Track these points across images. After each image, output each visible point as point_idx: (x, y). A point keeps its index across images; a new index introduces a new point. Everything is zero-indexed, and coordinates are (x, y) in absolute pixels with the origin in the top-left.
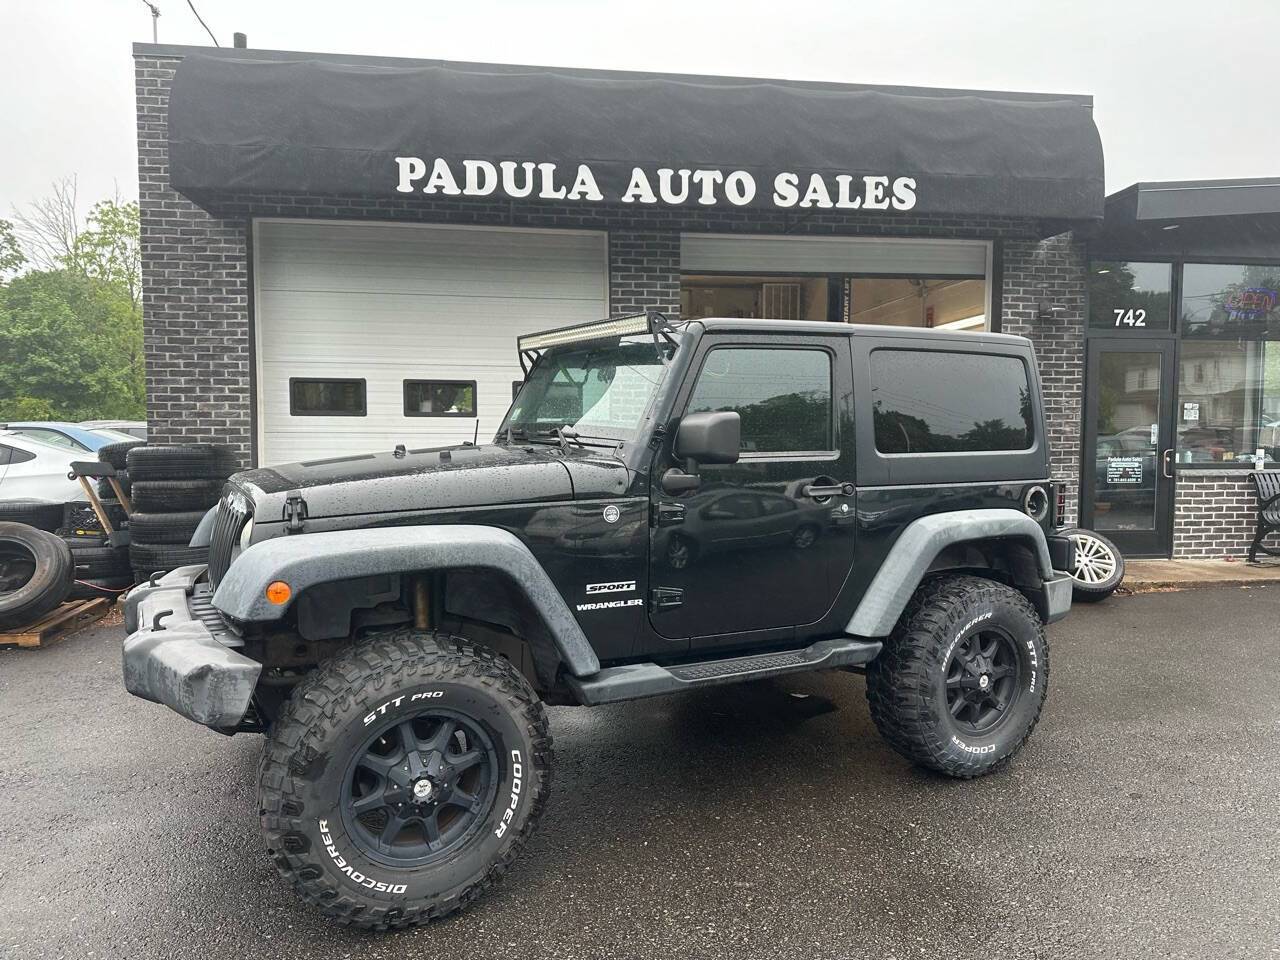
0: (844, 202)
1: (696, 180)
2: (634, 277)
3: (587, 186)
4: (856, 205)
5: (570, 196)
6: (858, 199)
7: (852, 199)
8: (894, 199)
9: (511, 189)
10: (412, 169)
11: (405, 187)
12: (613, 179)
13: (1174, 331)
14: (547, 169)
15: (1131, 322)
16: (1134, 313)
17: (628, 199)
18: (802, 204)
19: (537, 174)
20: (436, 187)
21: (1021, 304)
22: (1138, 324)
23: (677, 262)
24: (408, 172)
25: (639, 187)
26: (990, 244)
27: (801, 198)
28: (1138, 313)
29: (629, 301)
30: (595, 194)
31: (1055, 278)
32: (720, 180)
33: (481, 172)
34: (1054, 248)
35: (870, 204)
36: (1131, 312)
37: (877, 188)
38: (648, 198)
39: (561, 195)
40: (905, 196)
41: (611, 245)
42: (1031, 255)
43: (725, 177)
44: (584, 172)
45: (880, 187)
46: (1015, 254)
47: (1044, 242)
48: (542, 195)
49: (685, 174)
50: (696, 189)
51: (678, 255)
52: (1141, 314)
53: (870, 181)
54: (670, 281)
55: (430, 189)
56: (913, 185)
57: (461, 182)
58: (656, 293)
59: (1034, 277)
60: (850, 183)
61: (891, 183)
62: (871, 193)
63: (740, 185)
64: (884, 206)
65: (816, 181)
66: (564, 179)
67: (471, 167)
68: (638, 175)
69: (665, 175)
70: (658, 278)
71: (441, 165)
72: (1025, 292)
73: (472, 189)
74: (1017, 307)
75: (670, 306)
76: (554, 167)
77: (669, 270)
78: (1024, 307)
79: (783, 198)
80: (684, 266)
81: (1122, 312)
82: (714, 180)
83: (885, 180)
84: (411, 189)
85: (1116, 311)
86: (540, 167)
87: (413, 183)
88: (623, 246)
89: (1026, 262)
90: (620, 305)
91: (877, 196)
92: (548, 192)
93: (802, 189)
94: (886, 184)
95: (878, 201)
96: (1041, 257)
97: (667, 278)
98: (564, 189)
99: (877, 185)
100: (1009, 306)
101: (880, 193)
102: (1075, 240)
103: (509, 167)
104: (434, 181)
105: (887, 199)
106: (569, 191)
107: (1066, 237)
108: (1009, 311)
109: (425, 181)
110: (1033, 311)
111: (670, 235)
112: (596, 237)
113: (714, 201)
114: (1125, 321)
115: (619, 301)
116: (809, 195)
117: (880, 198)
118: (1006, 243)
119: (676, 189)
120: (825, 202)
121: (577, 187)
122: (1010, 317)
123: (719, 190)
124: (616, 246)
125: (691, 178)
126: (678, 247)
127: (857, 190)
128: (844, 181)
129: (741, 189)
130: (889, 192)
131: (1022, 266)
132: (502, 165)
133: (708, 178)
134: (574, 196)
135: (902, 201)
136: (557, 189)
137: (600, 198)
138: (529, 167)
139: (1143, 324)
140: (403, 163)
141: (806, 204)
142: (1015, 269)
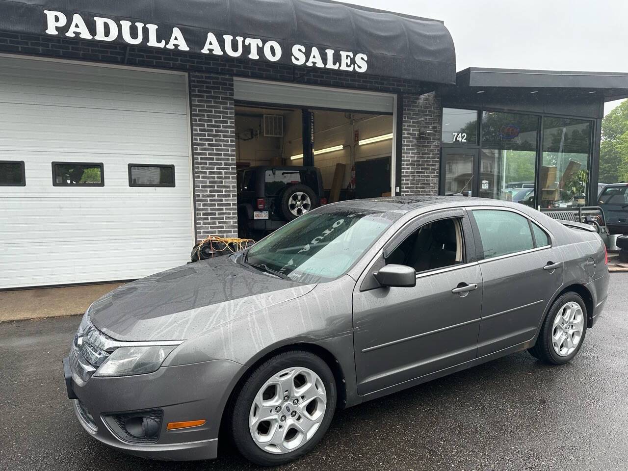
0: (330, 65)
1: (247, 43)
2: (206, 102)
3: (178, 41)
4: (336, 67)
5: (167, 46)
6: (338, 64)
7: (334, 64)
8: (356, 65)
9: (127, 38)
10: (57, 19)
11: (51, 31)
12: (195, 38)
13: (479, 145)
14: (152, 28)
15: (460, 139)
16: (462, 134)
17: (205, 51)
18: (308, 64)
19: (146, 31)
20: (74, 33)
21: (411, 129)
22: (463, 141)
23: (232, 94)
24: (54, 21)
25: (211, 45)
26: (395, 96)
27: (307, 60)
28: (463, 135)
29: (204, 116)
30: (184, 47)
31: (426, 115)
32: (261, 45)
33: (106, 26)
34: (426, 100)
35: (344, 67)
36: (460, 134)
37: (347, 59)
38: (218, 51)
39: (162, 45)
40: (362, 65)
41: (190, 81)
42: (416, 103)
43: (264, 43)
44: (176, 32)
45: (349, 58)
46: (408, 101)
47: (422, 96)
48: (149, 44)
49: (240, 39)
50: (247, 49)
51: (232, 90)
52: (464, 136)
53: (344, 54)
54: (228, 106)
55: (70, 34)
56: (366, 58)
57: (92, 30)
58: (220, 112)
59: (417, 115)
60: (333, 54)
61: (355, 56)
62: (345, 61)
63: (272, 48)
64: (351, 69)
65: (315, 51)
66: (164, 35)
67: (100, 22)
68: (211, 37)
69: (228, 39)
70: (221, 103)
71: (77, 19)
72: (413, 122)
73: (100, 36)
74: (409, 130)
75: (229, 121)
76: (157, 27)
77: (226, 99)
78: (413, 130)
79: (297, 59)
80: (235, 97)
81: (456, 134)
82: (257, 44)
83: (351, 54)
84: (56, 33)
85: (454, 134)
86: (148, 26)
87: (57, 28)
88: (198, 82)
89: (413, 106)
90: (198, 118)
91: (347, 63)
92: (153, 42)
93: (308, 55)
94: (352, 57)
95: (348, 66)
96: (421, 104)
97: (226, 104)
98: (163, 41)
99: (347, 56)
100: (406, 130)
101: (349, 61)
102: (435, 97)
103: (126, 25)
104: (72, 29)
105: (352, 65)
106: (167, 43)
107: (432, 94)
108: (406, 132)
109: (67, 27)
110: (417, 133)
111: (227, 77)
112: (181, 76)
113: (257, 57)
114: (458, 139)
115: (197, 115)
116: (311, 59)
117: (349, 64)
118: (404, 96)
119: (235, 48)
120: (320, 64)
121: (172, 41)
122: (406, 135)
123: (260, 51)
124: (194, 81)
125: (243, 42)
126: (232, 85)
127: (337, 59)
128: (330, 53)
129: (273, 52)
130: (353, 62)
131: (412, 108)
132: (122, 22)
133: (254, 43)
134: (170, 46)
135: (360, 67)
136: (159, 41)
137: (187, 49)
138: (140, 26)
139: (465, 141)
140: (50, 15)
141: (309, 64)
142: (409, 110)
